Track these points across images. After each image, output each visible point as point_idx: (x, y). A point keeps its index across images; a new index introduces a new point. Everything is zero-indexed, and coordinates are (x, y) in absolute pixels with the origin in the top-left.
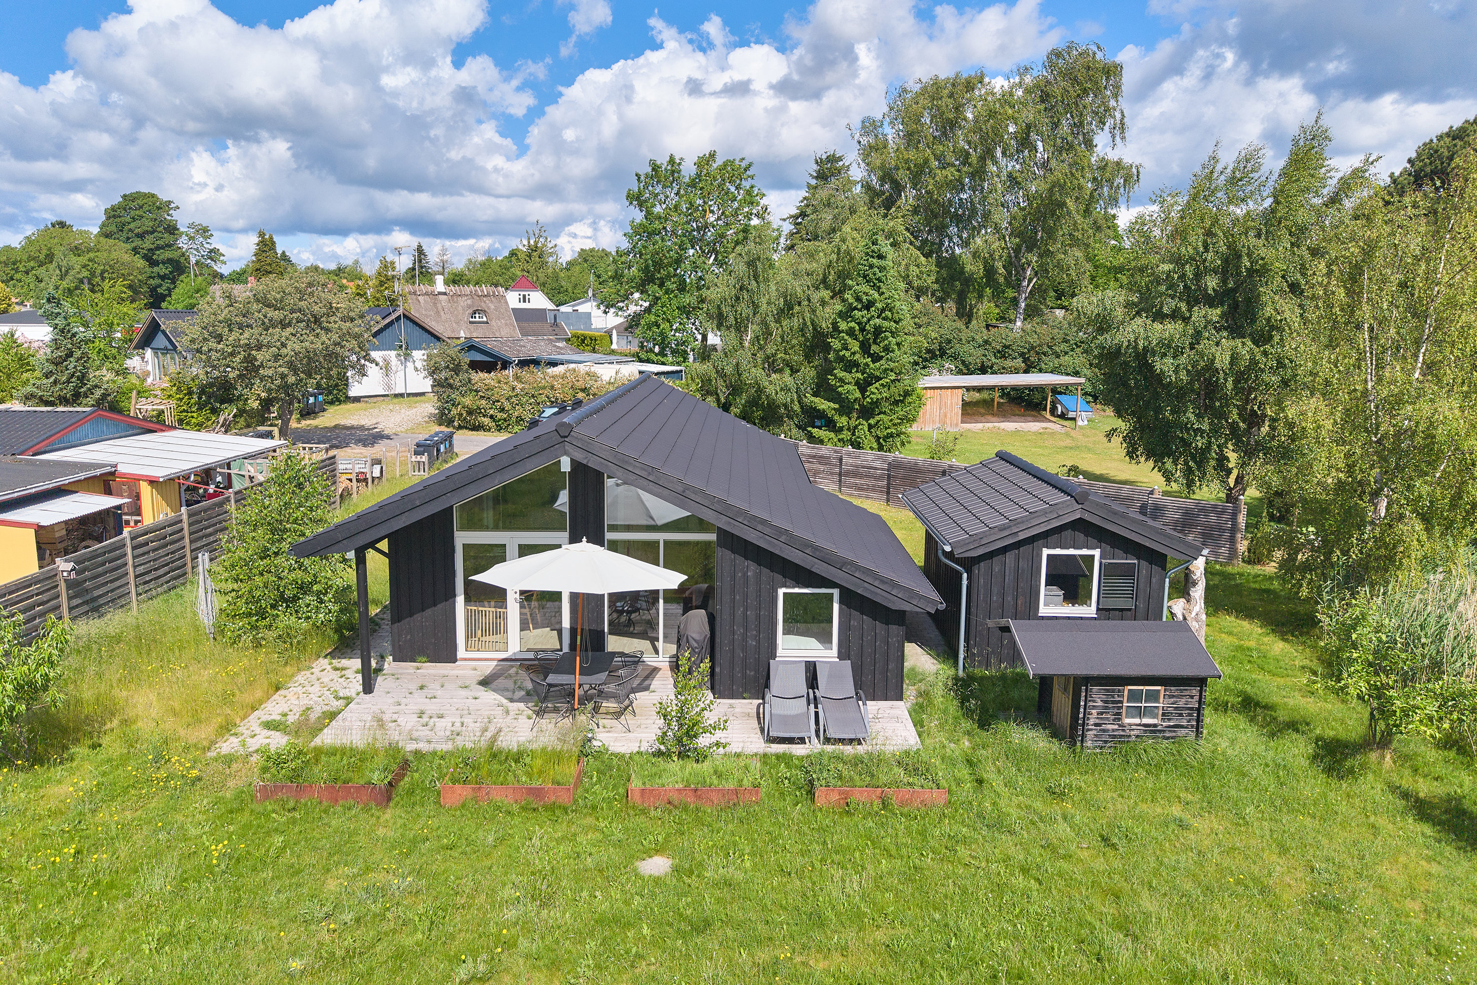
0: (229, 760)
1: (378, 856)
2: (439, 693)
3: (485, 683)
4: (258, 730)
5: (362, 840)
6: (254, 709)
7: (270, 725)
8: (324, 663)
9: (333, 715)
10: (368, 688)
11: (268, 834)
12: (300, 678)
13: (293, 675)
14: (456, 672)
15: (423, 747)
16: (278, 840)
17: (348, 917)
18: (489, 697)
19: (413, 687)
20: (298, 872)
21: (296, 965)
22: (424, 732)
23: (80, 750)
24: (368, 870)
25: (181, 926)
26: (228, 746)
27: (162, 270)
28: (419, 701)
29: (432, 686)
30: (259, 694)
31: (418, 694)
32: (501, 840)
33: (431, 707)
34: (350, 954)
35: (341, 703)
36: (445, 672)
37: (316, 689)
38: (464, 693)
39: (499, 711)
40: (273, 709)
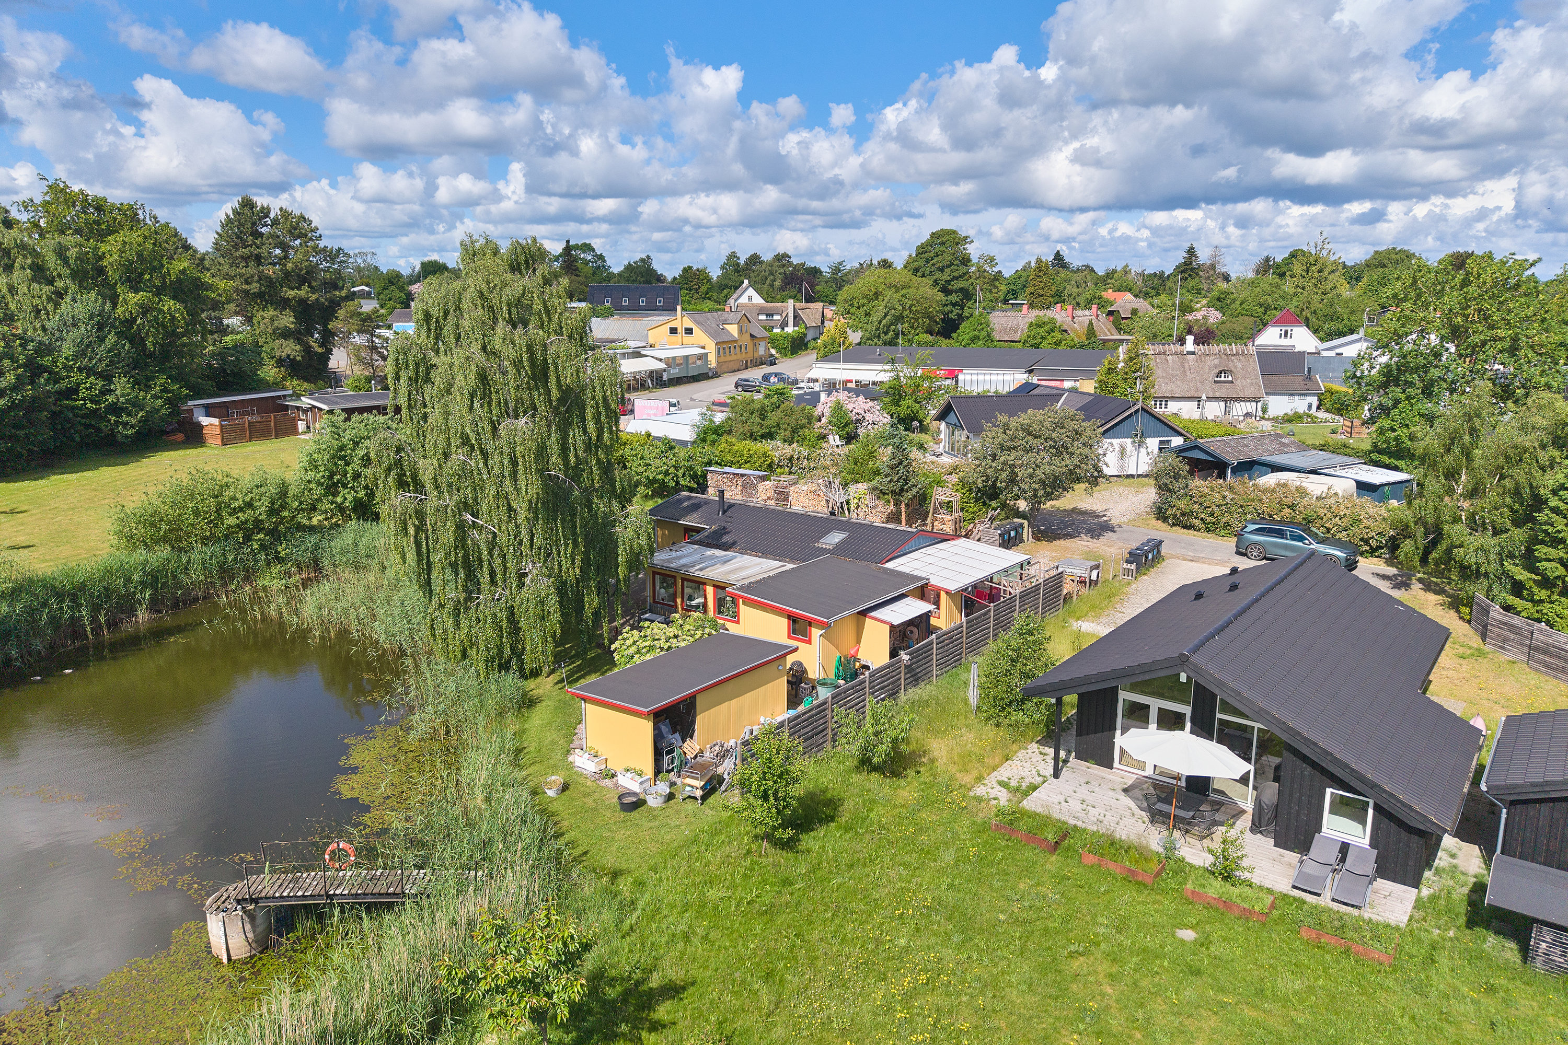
0: (979, 799)
1: (1044, 879)
2: (1097, 789)
3: (1125, 791)
4: (995, 785)
5: (1038, 868)
6: (994, 770)
7: (1002, 784)
8: (1034, 746)
9: (1034, 788)
10: (1056, 775)
11: (996, 849)
12: (1021, 754)
13: (1016, 752)
14: (1111, 777)
15: (1079, 824)
16: (1000, 854)
17: (1026, 904)
18: (1127, 801)
19: (1083, 781)
20: (1007, 874)
21: (1002, 917)
22: (1082, 815)
23: (911, 773)
24: (1038, 884)
25: (956, 883)
26: (980, 791)
27: (954, 298)
28: (1083, 792)
29: (1093, 783)
30: (997, 760)
31: (1084, 786)
32: (1106, 892)
33: (1090, 798)
34: (1025, 922)
35: (1041, 779)
36: (1102, 774)
37: (1027, 765)
38: (1111, 793)
39: (1128, 813)
40: (1006, 772)
